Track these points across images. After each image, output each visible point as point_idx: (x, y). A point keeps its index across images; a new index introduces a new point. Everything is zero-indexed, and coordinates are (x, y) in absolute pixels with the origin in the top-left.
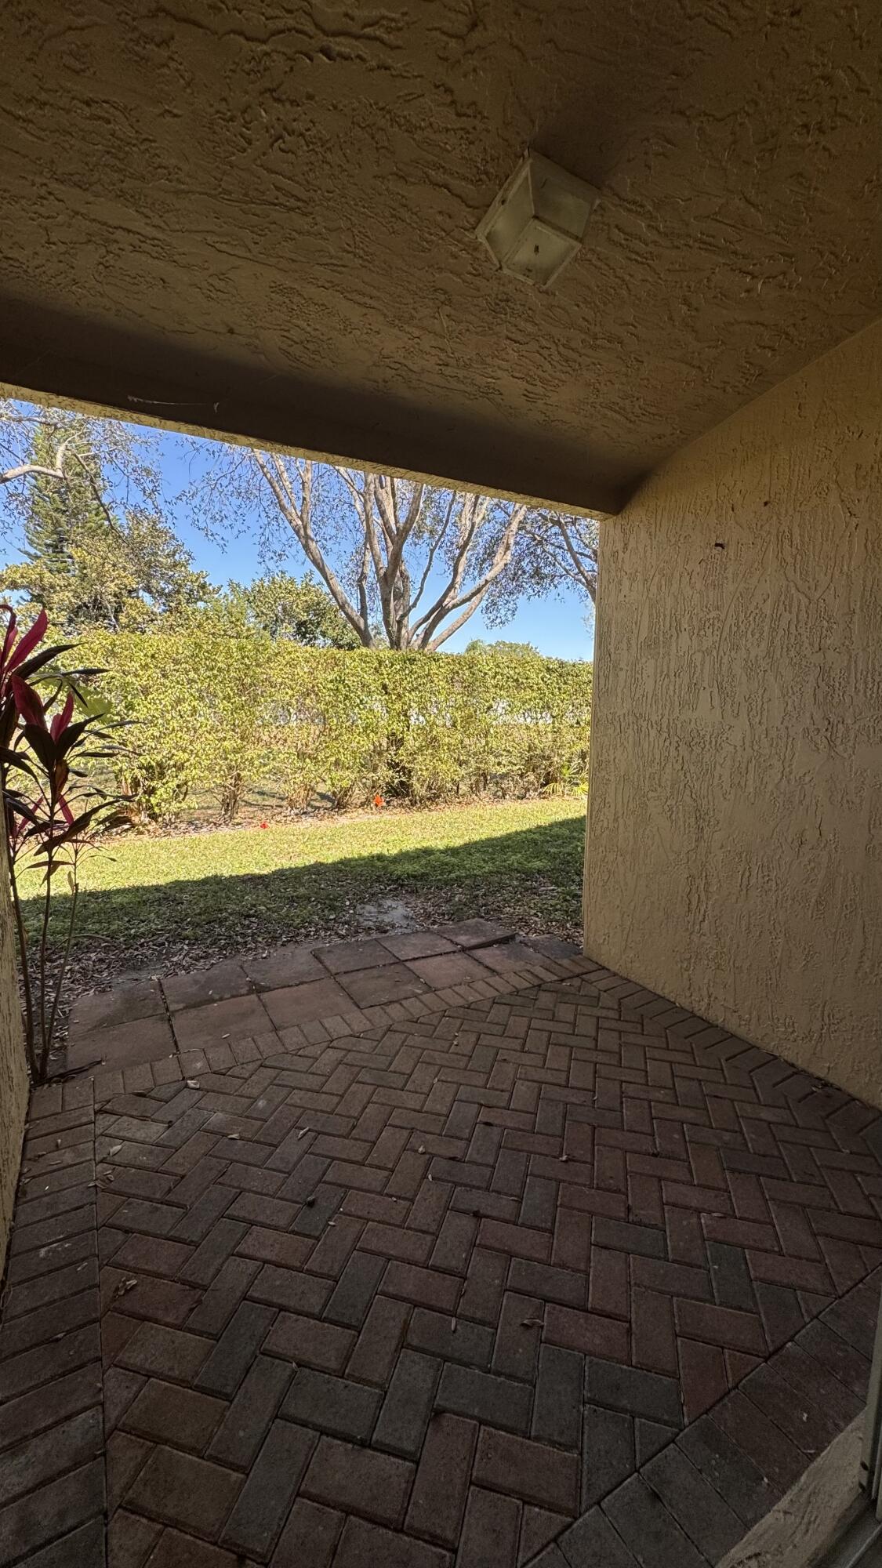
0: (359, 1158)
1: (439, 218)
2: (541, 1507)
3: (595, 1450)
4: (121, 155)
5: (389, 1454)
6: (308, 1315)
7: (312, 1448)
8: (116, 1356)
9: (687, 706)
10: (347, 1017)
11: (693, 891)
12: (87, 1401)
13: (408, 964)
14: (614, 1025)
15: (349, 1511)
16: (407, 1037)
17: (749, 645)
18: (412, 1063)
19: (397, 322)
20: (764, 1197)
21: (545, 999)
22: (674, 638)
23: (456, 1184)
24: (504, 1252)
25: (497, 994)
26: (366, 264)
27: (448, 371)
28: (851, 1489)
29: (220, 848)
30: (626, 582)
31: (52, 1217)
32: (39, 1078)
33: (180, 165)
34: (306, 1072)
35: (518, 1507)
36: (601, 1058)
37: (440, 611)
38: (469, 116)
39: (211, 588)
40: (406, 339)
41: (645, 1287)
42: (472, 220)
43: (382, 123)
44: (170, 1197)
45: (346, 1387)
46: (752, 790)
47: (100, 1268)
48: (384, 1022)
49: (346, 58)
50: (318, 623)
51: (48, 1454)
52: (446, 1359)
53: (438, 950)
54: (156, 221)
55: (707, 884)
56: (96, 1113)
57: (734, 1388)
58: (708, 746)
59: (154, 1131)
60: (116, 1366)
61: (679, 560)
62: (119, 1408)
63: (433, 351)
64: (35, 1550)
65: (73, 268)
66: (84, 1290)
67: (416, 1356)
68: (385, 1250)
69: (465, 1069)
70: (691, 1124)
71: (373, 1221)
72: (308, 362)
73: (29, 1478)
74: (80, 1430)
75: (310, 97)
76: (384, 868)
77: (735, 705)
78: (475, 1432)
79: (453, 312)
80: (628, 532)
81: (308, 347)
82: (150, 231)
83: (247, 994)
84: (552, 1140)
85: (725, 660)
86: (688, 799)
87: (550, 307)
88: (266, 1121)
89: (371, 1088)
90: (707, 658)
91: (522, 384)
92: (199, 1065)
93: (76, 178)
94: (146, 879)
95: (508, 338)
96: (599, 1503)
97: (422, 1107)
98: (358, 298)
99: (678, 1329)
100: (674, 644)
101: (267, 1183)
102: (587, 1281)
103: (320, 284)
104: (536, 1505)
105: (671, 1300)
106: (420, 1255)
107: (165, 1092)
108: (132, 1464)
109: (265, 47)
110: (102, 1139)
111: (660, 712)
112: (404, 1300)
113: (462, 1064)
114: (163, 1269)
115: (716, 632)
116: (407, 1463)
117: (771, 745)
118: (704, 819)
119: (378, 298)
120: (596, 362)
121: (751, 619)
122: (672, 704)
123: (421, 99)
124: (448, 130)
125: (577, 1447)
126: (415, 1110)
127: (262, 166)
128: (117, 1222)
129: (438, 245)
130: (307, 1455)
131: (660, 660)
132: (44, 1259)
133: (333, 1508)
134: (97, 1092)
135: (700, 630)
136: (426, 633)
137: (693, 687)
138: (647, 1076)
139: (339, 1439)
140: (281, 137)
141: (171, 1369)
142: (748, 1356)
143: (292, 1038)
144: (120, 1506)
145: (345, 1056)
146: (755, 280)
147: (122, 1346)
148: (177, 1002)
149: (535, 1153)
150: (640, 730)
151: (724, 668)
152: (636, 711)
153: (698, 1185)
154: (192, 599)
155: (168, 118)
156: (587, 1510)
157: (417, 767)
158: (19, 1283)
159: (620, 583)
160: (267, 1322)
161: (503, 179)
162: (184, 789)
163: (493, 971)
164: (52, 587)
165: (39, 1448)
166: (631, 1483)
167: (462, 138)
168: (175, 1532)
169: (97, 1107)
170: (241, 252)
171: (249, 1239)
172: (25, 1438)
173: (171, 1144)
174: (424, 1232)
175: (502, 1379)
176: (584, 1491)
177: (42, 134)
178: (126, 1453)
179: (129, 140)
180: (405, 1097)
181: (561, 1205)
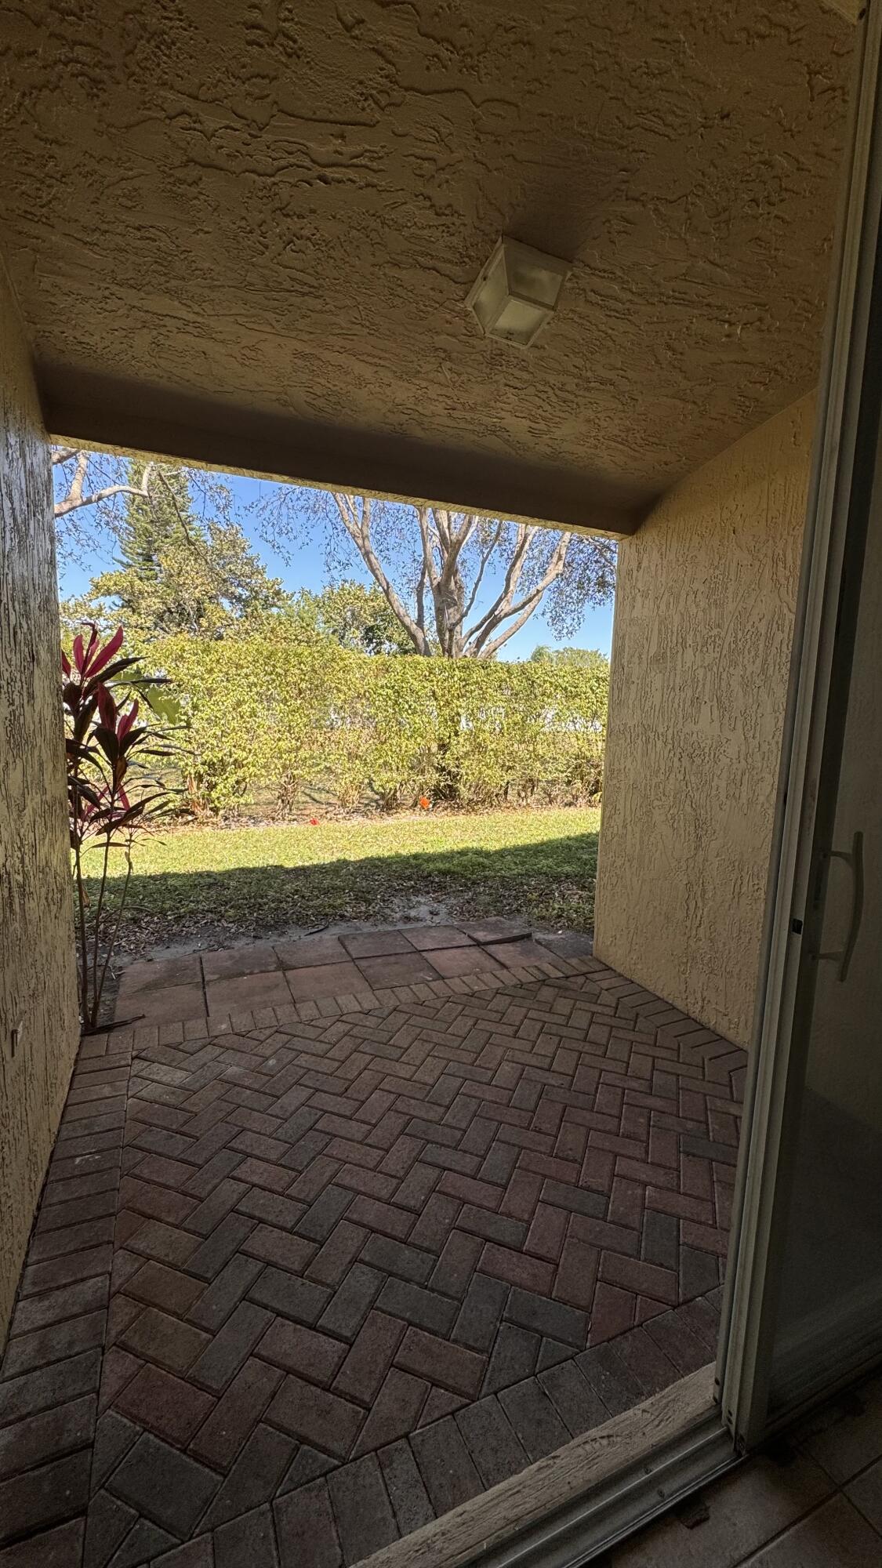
0: (348, 1113)
1: (432, 293)
2: (446, 1390)
3: (502, 1355)
4: (165, 264)
5: (330, 1336)
6: (283, 1229)
7: (269, 1324)
8: (126, 1241)
9: (689, 720)
10: (359, 996)
11: (691, 897)
12: (99, 1270)
13: (424, 954)
14: (607, 1020)
15: (289, 1371)
16: (410, 1018)
17: (746, 662)
18: (410, 1039)
19: (404, 376)
20: (712, 1179)
21: (546, 993)
22: (680, 654)
23: (428, 1142)
24: (460, 1199)
25: (501, 985)
26: (372, 332)
27: (456, 414)
28: (707, 1401)
29: (270, 842)
30: (639, 599)
31: (88, 1135)
32: (91, 1028)
33: (212, 267)
34: (314, 1040)
35: (427, 1388)
36: (587, 1048)
37: (492, 620)
38: (447, 215)
39: (285, 595)
40: (414, 390)
41: (579, 1239)
42: (461, 293)
43: (373, 225)
44: (185, 1129)
45: (303, 1284)
46: (745, 801)
47: (121, 1177)
48: (393, 1003)
49: (339, 182)
50: (385, 629)
51: (65, 1302)
52: (391, 1274)
53: (455, 944)
54: (197, 309)
55: (704, 891)
56: (133, 1059)
57: (638, 1326)
58: (707, 758)
59: (179, 1077)
60: (125, 1249)
61: (686, 579)
62: (123, 1278)
63: (441, 399)
64: (48, 1364)
65: (131, 347)
66: (107, 1191)
67: (366, 1269)
68: (355, 1187)
69: (458, 1048)
70: (659, 1111)
71: (350, 1163)
72: (331, 411)
73: (50, 1316)
74: (90, 1289)
75: (313, 211)
76: (417, 866)
77: (733, 720)
78: (403, 1330)
79: (454, 366)
80: (642, 551)
81: (330, 399)
82: (191, 317)
83: (274, 971)
84: (523, 1113)
85: (724, 676)
86: (689, 809)
87: (542, 359)
88: (273, 1076)
89: (369, 1058)
90: (709, 674)
91: (526, 423)
92: (224, 1026)
93: (132, 282)
94: (200, 866)
95: (506, 385)
96: (496, 1394)
97: (412, 1076)
98: (369, 359)
99: (599, 1275)
100: (679, 659)
101: (266, 1125)
102: (528, 1229)
103: (335, 349)
104: (442, 1388)
105: (599, 1253)
106: (384, 1193)
107: (189, 1046)
108: (127, 1318)
109: (273, 179)
110: (135, 1079)
111: (666, 724)
112: (364, 1226)
113: (456, 1044)
114: (171, 1182)
115: (717, 649)
116: (342, 1344)
117: (763, 759)
118: (702, 828)
119: (385, 359)
120: (592, 401)
121: (748, 637)
122: (677, 717)
123: (404, 206)
124: (430, 227)
125: (487, 1352)
126: (405, 1079)
127: (278, 264)
128: (140, 1144)
129: (433, 314)
130: (263, 1329)
131: (667, 674)
132: (78, 1165)
133: (277, 1367)
134: (136, 1041)
135: (703, 646)
136: (478, 641)
137: (696, 701)
138: (627, 1067)
139: (291, 1321)
140: (292, 241)
141: (167, 1255)
142: (658, 1303)
143: (307, 1011)
144: (114, 1344)
145: (352, 1029)
146: (733, 327)
147: (132, 1235)
148: (213, 973)
149: (506, 1123)
150: (647, 741)
151: (723, 684)
152: (644, 722)
153: (652, 1164)
154: (267, 605)
155: (201, 234)
156: (484, 1397)
157: (463, 771)
158: (57, 1181)
159: (634, 599)
160: (248, 1229)
161: (484, 260)
162: (243, 786)
163: (503, 966)
164: (141, 593)
165: (60, 1297)
166: (527, 1383)
167: (443, 231)
168: (153, 1367)
169: (134, 1053)
170: (268, 329)
171: (243, 1167)
172: (51, 1289)
173: (191, 1088)
174: (392, 1176)
175: (435, 1294)
176: (485, 1384)
177: (104, 253)
178: (123, 1311)
179: (172, 252)
180: (398, 1068)
181: (519, 1167)
